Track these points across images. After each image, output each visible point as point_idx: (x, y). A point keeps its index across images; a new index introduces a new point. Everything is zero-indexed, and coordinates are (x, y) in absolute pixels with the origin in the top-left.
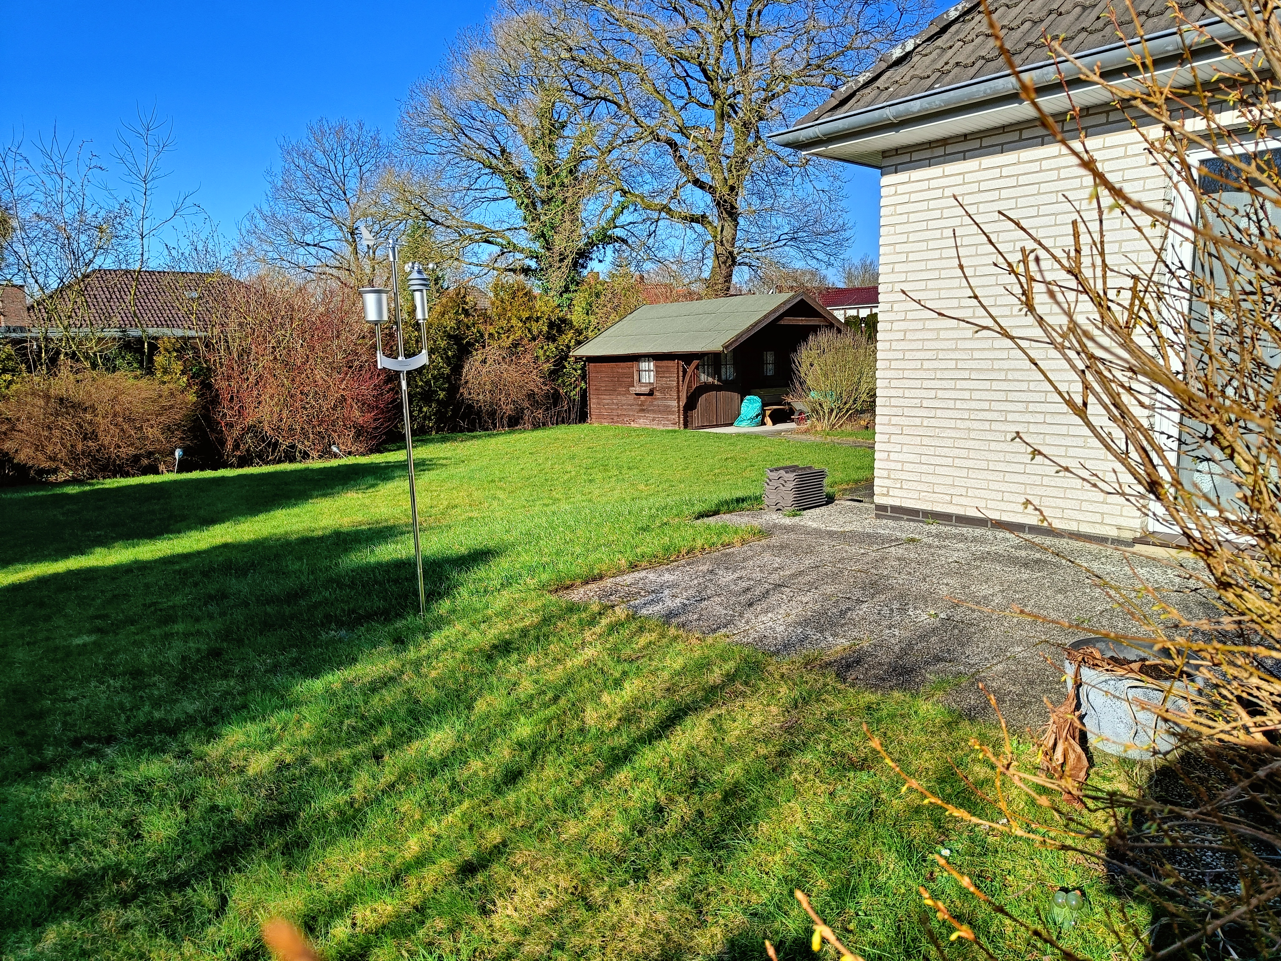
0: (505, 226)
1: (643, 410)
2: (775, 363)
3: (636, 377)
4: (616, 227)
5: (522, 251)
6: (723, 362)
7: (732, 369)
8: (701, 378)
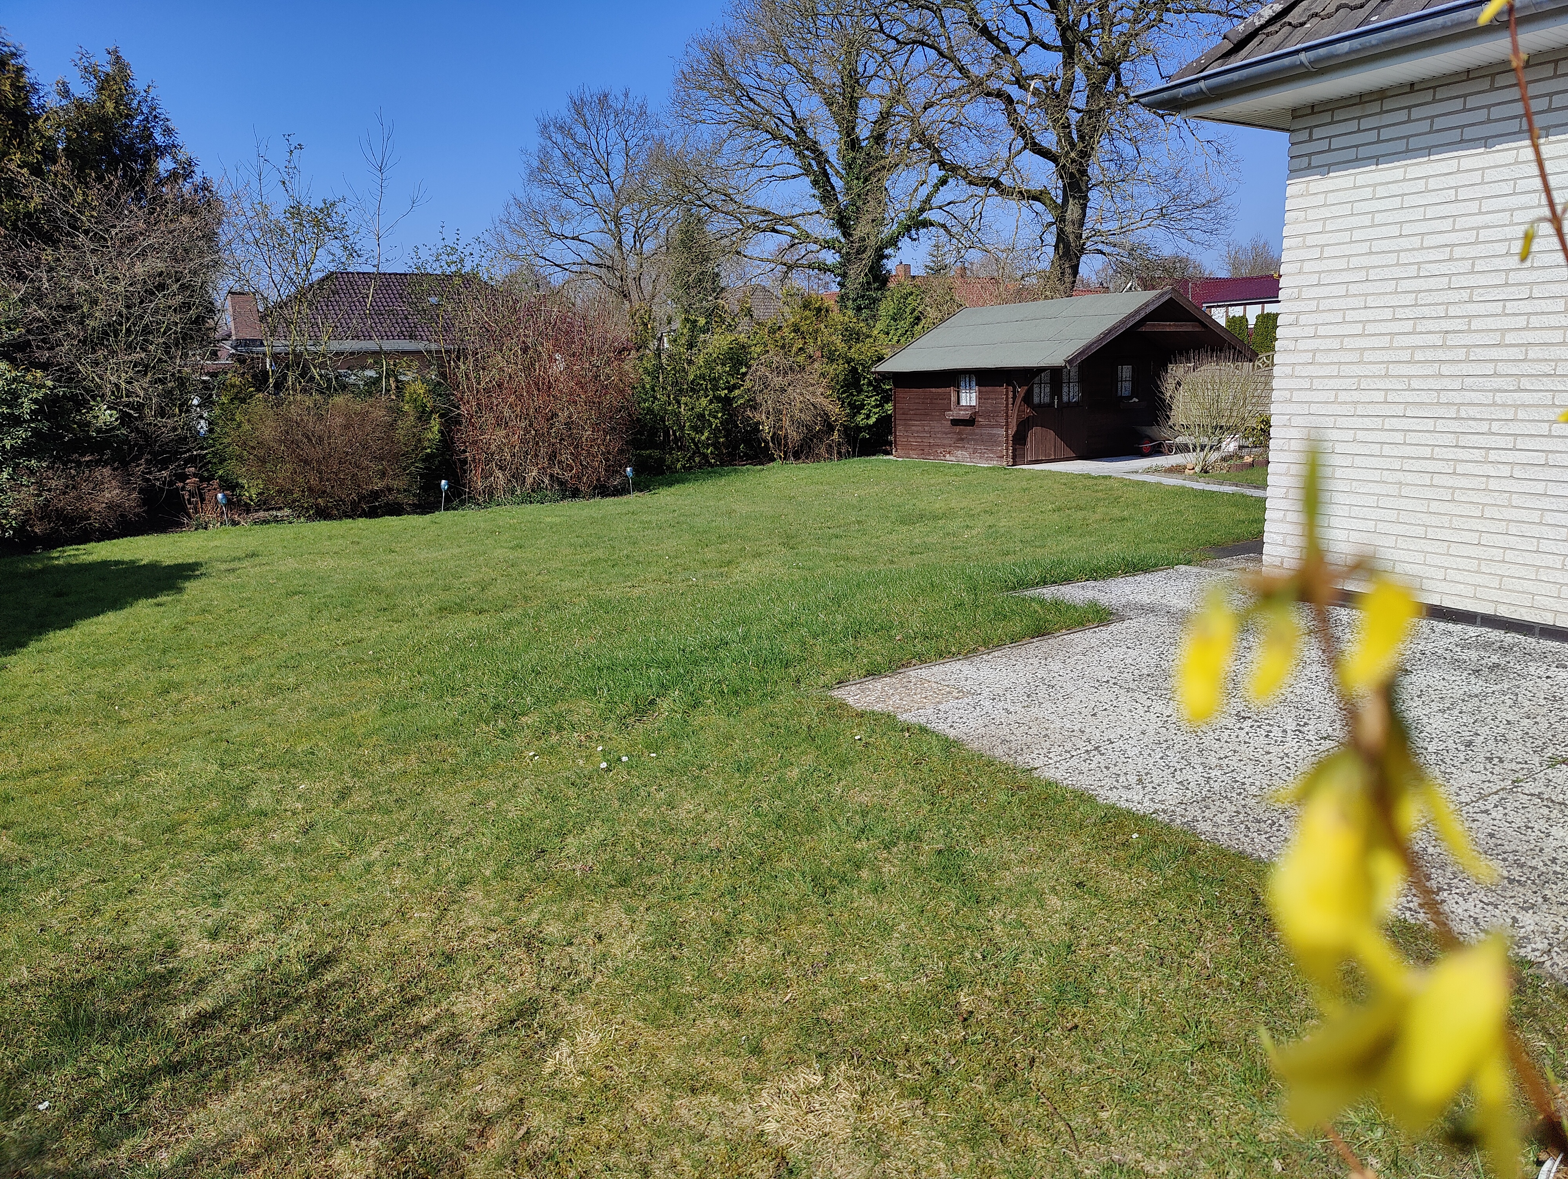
0: (798, 211)
1: (962, 440)
2: (1134, 381)
3: (953, 398)
4: (931, 209)
5: (817, 241)
6: (1065, 378)
7: (1076, 389)
8: (1036, 400)
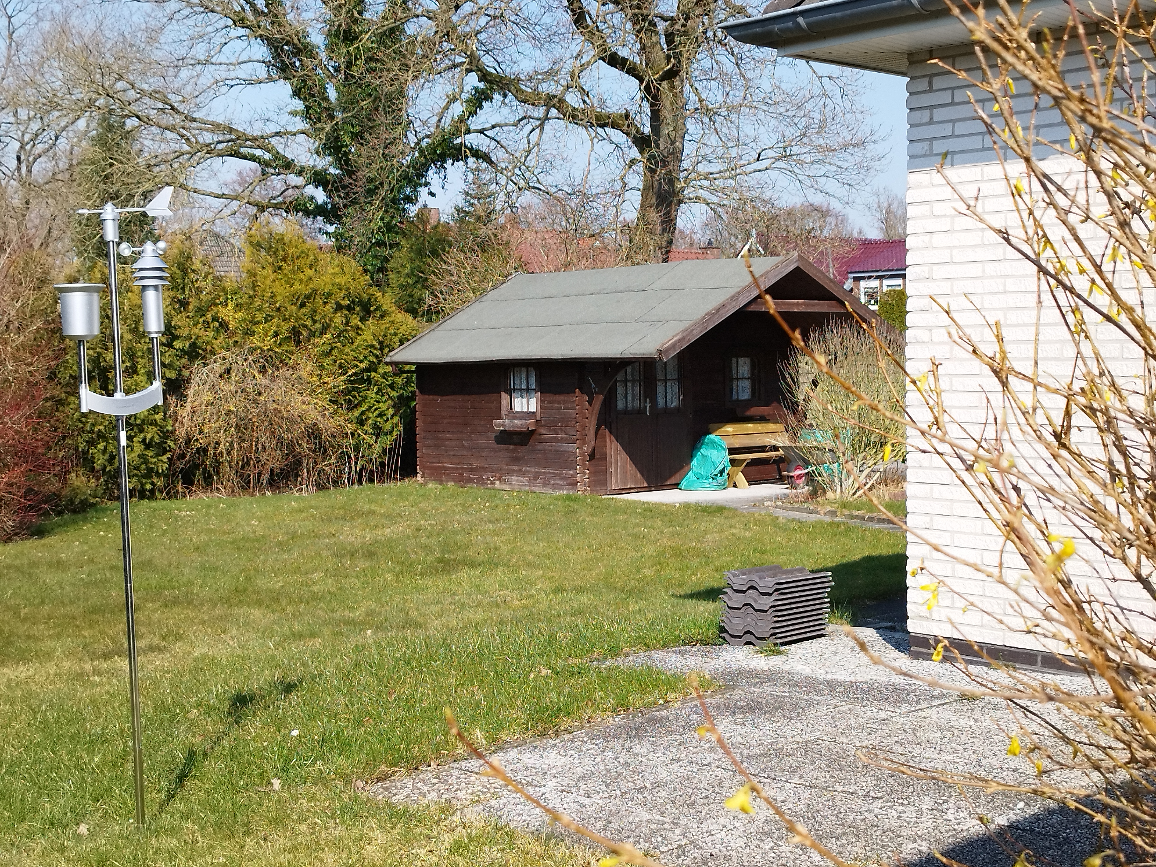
0: (272, 128)
1: (516, 460)
2: (753, 379)
3: (504, 403)
4: (468, 132)
5: (300, 172)
6: (660, 376)
7: (676, 389)
8: (620, 405)
